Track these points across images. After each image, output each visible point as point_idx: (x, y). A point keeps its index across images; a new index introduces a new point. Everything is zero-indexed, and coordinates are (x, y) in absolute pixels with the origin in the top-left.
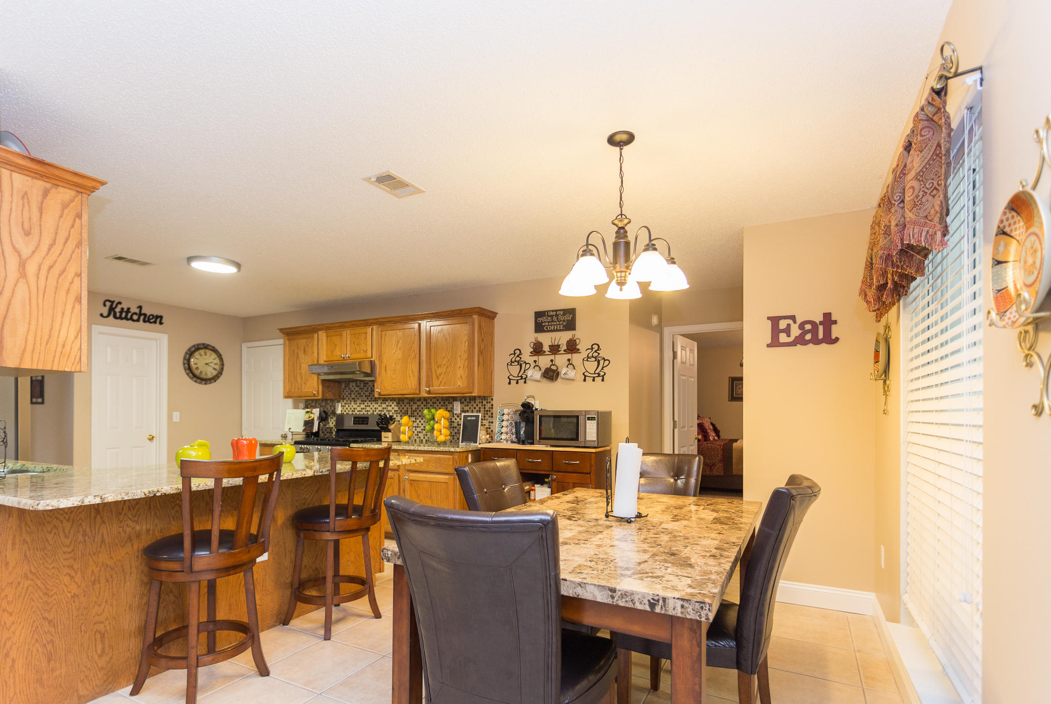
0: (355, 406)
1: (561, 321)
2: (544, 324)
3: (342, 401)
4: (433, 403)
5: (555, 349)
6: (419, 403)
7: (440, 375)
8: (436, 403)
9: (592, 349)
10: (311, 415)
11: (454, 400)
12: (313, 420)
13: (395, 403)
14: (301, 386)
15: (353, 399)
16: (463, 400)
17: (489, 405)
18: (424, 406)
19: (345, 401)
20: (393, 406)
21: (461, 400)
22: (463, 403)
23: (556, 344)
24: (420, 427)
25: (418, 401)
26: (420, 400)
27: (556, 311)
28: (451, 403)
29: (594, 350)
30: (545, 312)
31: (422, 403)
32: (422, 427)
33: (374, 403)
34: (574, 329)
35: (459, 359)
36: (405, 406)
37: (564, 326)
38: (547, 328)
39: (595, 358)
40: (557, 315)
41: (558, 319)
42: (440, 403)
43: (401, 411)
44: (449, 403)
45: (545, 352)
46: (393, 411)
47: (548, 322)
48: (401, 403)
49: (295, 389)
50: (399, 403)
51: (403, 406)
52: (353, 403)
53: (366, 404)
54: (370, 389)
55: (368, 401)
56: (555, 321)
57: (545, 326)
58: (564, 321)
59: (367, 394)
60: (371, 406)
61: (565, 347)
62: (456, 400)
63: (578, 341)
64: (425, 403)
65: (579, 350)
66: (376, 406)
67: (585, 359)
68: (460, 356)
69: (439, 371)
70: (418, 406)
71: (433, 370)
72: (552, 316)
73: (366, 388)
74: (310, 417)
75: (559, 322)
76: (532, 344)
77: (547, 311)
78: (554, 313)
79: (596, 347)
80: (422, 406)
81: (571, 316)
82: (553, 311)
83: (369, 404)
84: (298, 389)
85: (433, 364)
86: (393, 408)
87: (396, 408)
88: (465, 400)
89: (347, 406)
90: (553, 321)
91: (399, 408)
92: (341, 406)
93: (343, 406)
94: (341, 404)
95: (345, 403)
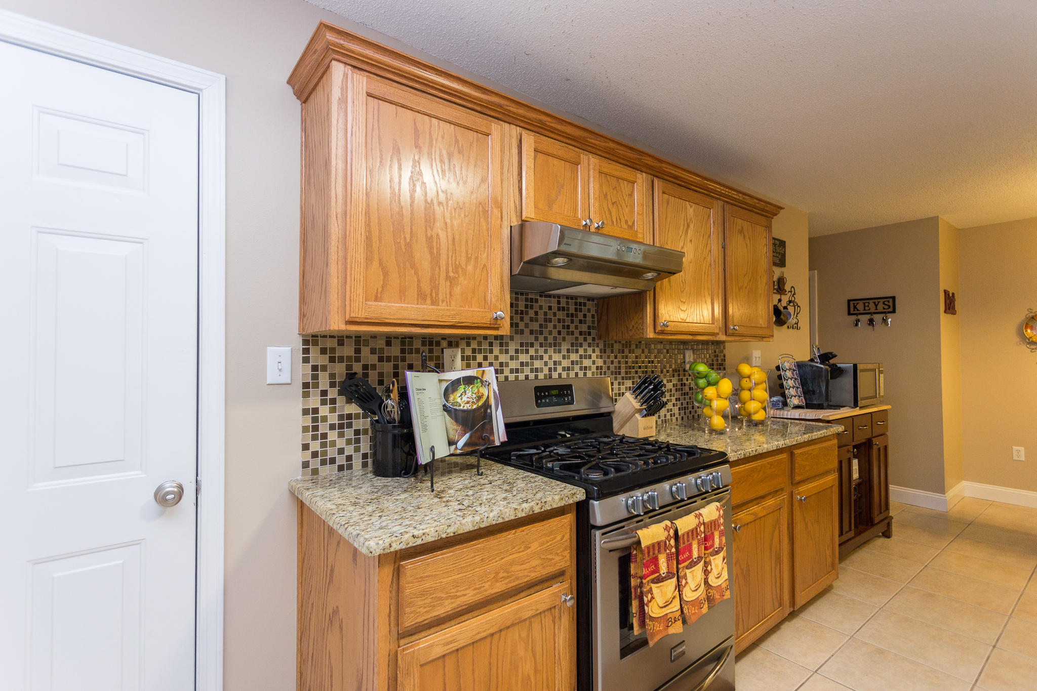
0: (503, 358)
3: (463, 344)
4: (659, 352)
9: (792, 291)
10: (482, 390)
11: (684, 347)
12: (487, 405)
13: (598, 352)
16: (695, 347)
17: (722, 356)
19: (474, 344)
21: (692, 347)
22: (695, 352)
27: (775, 239)
28: (682, 352)
29: (792, 294)
33: (551, 351)
34: (784, 265)
37: (779, 260)
39: (793, 303)
40: (775, 244)
41: (776, 249)
43: (609, 368)
44: (679, 352)
46: (594, 369)
50: (605, 352)
52: (496, 350)
53: (532, 351)
54: (541, 316)
55: (537, 346)
58: (779, 254)
59: (535, 326)
60: (546, 358)
61: (777, 285)
62: (687, 348)
63: (786, 280)
65: (785, 291)
66: (557, 357)
67: (788, 303)
73: (531, 313)
74: (479, 398)
75: (777, 252)
81: (784, 249)
83: (541, 352)
86: (594, 362)
87: (600, 362)
88: (698, 347)
90: (774, 251)
91: (605, 362)
92: (463, 358)
93: (468, 358)
94: (463, 351)
95: (474, 351)
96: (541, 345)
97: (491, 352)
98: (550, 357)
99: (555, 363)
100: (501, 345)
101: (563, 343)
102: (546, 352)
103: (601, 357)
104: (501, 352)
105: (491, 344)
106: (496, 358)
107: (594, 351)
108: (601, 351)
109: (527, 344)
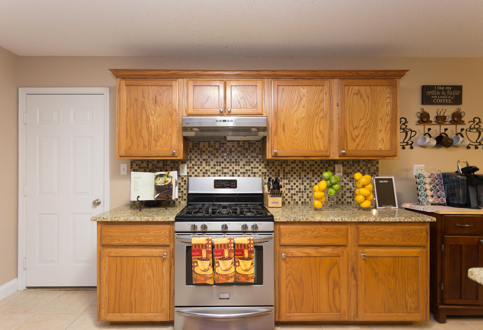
0: (207, 168)
1: (449, 95)
2: (432, 97)
3: (188, 162)
4: (311, 165)
5: (441, 120)
6: (293, 165)
7: (357, 137)
8: (313, 165)
9: (474, 121)
10: (167, 179)
11: (335, 163)
12: (170, 185)
13: (263, 165)
14: (150, 143)
15: (204, 160)
16: (345, 163)
17: (375, 168)
18: (300, 168)
19: (193, 162)
20: (260, 168)
21: (343, 163)
22: (345, 166)
23: (442, 115)
24: (295, 189)
25: (292, 163)
26: (295, 163)
27: (445, 86)
28: (332, 166)
29: (476, 123)
30: (434, 86)
31: (297, 165)
32: (297, 189)
33: (233, 165)
34: (460, 103)
35: (380, 122)
36: (276, 168)
37: (452, 100)
38: (435, 101)
39: (477, 129)
40: (445, 91)
41: (446, 94)
42: (319, 165)
44: (329, 166)
45: (432, 122)
47: (437, 96)
48: (271, 165)
49: (138, 146)
50: (268, 165)
51: (273, 168)
52: (204, 164)
53: (223, 165)
54: (228, 150)
55: (225, 163)
56: (444, 96)
57: (433, 99)
58: (452, 96)
59: (225, 155)
60: (231, 168)
61: (450, 119)
62: (338, 164)
63: (462, 114)
64: (300, 165)
65: (464, 122)
66: (237, 168)
67: (468, 130)
68: (381, 119)
69: (356, 133)
70: (292, 168)
71: (348, 131)
72: (441, 91)
73: (222, 149)
75: (447, 96)
76: (419, 114)
77: (437, 86)
78: (443, 88)
79: (477, 120)
80: (297, 168)
81: (459, 92)
82: (442, 86)
83: (228, 165)
84: (145, 147)
85: (348, 125)
86: (260, 170)
87: (265, 170)
88: (348, 163)
89: (196, 168)
90: (441, 95)
91: (268, 170)
92: (188, 168)
93: (190, 168)
94: (188, 165)
95: (193, 165)
96: (228, 163)
97: (201, 165)
98: (233, 168)
99: (236, 170)
100: (206, 163)
101: (241, 161)
102: (231, 165)
103: (265, 168)
104: (206, 165)
105: (201, 162)
106: (204, 168)
107: (260, 165)
108: (265, 165)
109: (220, 162)
